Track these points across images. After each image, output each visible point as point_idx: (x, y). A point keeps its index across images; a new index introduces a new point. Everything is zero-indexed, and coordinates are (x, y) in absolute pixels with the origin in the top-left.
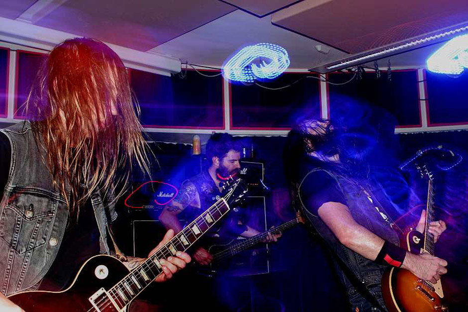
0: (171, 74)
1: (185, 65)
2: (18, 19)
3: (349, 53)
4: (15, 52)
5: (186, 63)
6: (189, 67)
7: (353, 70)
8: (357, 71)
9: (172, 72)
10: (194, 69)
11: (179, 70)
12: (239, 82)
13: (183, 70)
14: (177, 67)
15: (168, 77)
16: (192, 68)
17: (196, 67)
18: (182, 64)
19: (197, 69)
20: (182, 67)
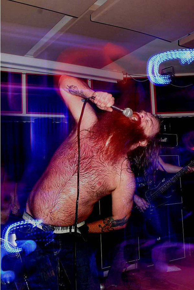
0: (117, 81)
1: (126, 75)
2: (25, 55)
4: (25, 75)
6: (128, 76)
10: (131, 77)
11: (122, 79)
12: (161, 84)
13: (125, 79)
15: (115, 83)
16: (130, 77)
17: (132, 76)
18: (124, 74)
19: (133, 78)
20: (124, 77)
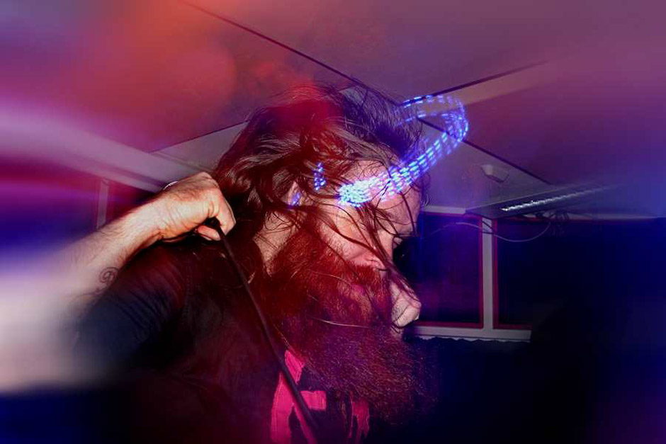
7: (547, 215)
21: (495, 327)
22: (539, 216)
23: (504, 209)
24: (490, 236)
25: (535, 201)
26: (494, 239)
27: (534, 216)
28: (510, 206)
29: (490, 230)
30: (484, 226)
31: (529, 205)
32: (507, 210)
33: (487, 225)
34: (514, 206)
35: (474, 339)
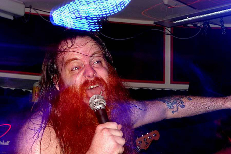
0: (14, 17)
1: (29, 9)
3: (195, 9)
5: (31, 7)
6: (33, 11)
7: (199, 25)
8: (202, 26)
9: (15, 16)
10: (38, 14)
11: (22, 14)
13: (26, 14)
14: (21, 11)
15: (10, 20)
16: (36, 13)
17: (40, 12)
18: (25, 7)
19: (40, 14)
20: (26, 11)
21: (171, 83)
22: (195, 25)
23: (174, 22)
24: (170, 36)
25: (189, 18)
26: (171, 37)
27: (192, 26)
28: (177, 20)
29: (170, 33)
30: (166, 31)
31: (186, 20)
32: (175, 22)
33: (168, 30)
34: (179, 20)
35: (161, 89)
